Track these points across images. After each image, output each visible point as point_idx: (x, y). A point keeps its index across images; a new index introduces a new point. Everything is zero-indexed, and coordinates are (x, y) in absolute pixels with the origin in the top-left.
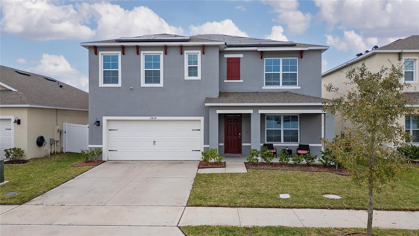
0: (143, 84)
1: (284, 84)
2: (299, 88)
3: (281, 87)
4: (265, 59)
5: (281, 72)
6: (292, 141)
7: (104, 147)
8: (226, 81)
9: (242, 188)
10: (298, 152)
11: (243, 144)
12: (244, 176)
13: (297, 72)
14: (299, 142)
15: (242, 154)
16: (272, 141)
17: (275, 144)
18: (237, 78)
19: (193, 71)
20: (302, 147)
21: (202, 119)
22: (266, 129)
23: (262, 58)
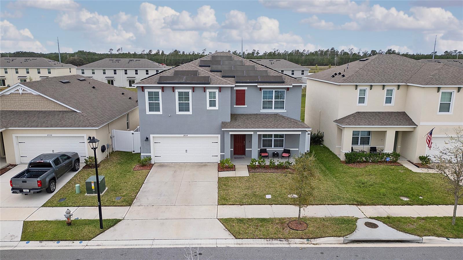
0: (178, 113)
1: (275, 108)
2: (286, 111)
3: (273, 111)
4: (263, 90)
5: (274, 100)
6: (279, 147)
7: (152, 155)
8: (235, 106)
9: (246, 190)
10: (283, 155)
11: (246, 149)
12: (248, 179)
13: (285, 100)
14: (284, 148)
15: (245, 155)
16: (266, 147)
17: (268, 149)
18: (243, 104)
19: (212, 104)
20: (286, 151)
21: (219, 136)
22: (262, 139)
23: (260, 90)
